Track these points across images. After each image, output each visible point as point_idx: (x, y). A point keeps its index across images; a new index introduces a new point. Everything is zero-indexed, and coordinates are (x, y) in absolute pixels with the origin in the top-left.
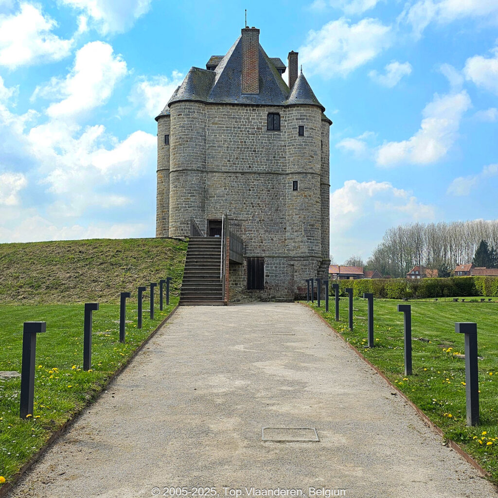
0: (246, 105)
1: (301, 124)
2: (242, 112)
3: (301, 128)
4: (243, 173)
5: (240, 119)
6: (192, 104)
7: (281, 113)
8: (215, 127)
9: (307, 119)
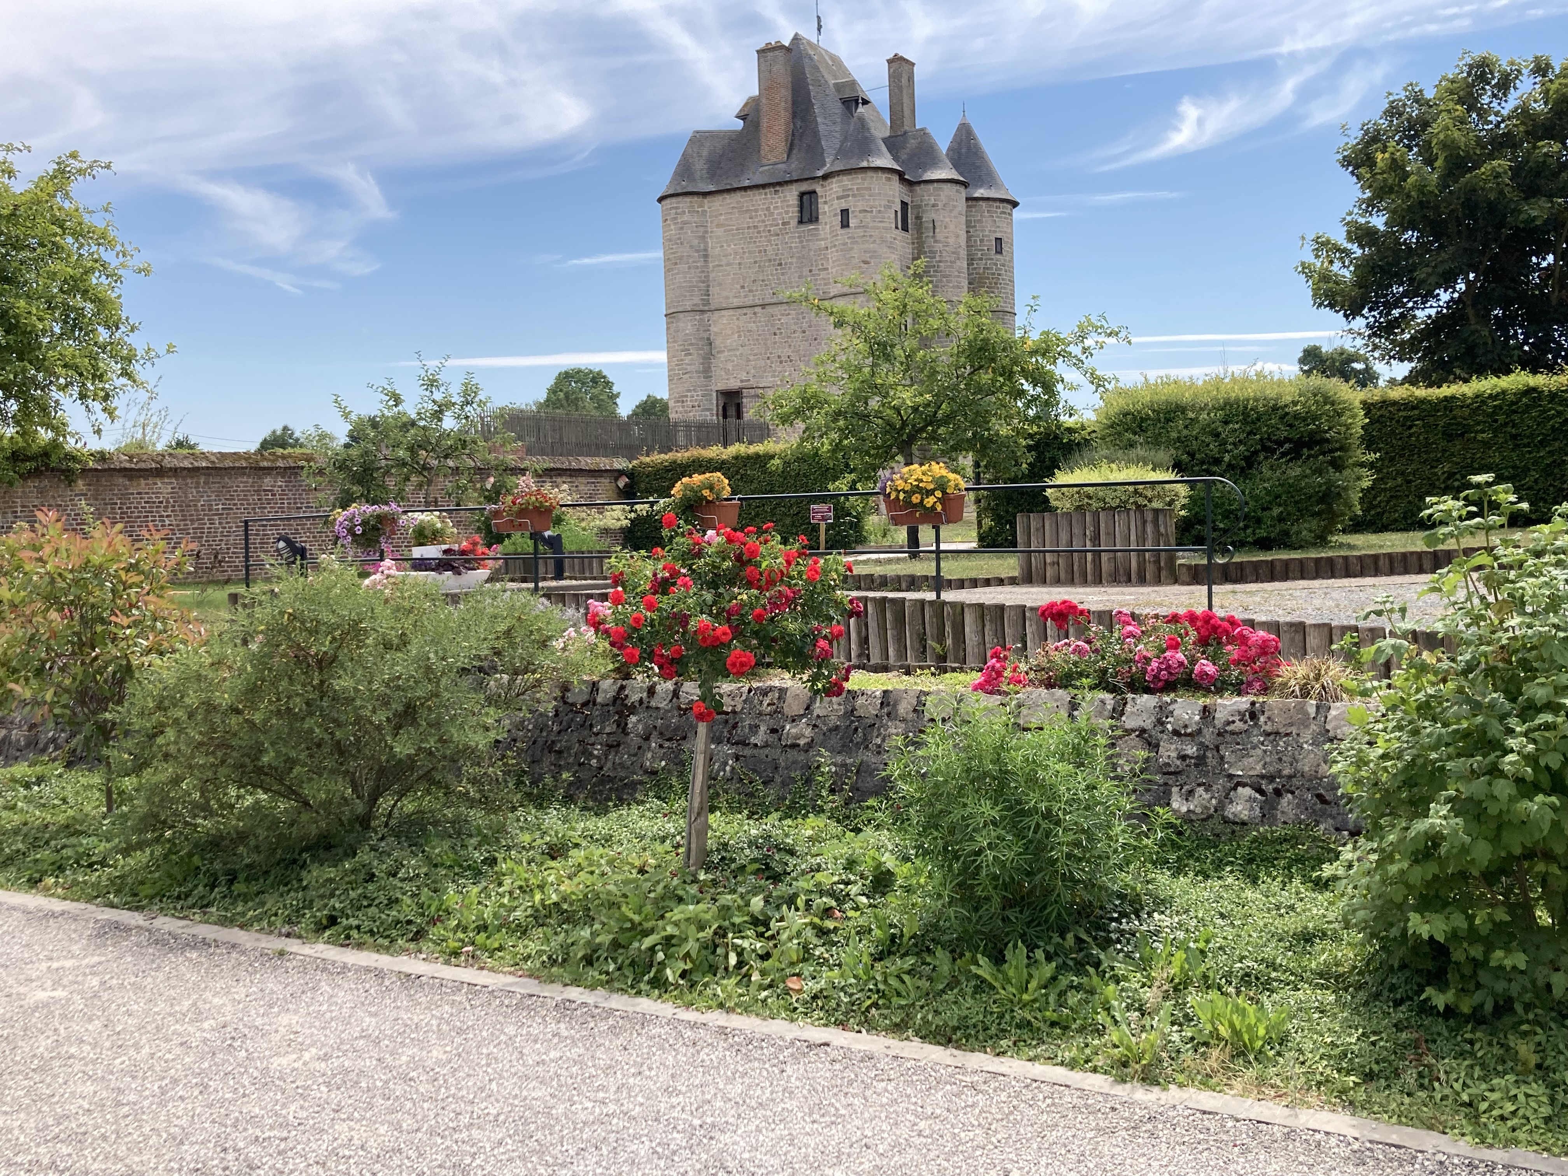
0: (764, 186)
1: (844, 206)
2: (758, 199)
3: (845, 213)
4: (763, 306)
5: (756, 211)
6: (680, 199)
7: (819, 190)
8: (720, 232)
9: (854, 196)
